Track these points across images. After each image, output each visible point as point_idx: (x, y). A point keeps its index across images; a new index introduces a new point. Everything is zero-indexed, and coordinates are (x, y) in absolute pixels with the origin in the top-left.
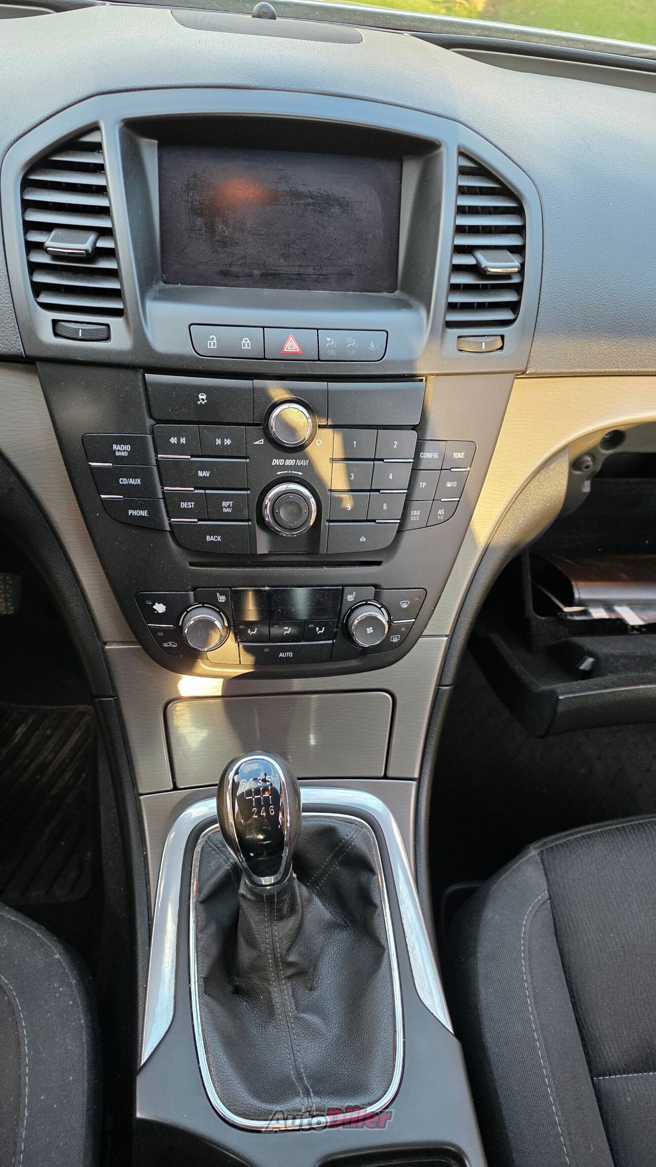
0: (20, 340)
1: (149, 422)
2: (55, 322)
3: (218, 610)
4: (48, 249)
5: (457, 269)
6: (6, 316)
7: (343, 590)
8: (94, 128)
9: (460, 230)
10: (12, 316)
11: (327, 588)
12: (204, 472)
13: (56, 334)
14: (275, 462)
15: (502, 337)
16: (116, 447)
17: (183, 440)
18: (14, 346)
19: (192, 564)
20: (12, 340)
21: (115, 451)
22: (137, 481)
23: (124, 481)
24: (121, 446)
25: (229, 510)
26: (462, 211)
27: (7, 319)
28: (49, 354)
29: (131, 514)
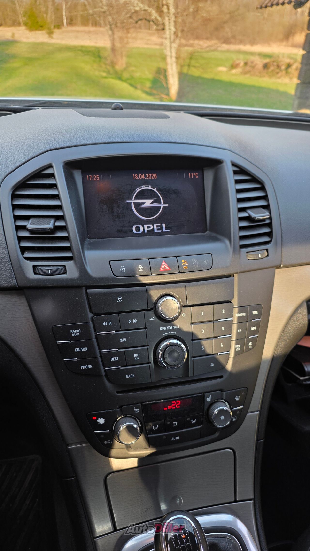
0: (15, 278)
1: (90, 315)
2: (34, 267)
3: (135, 417)
4: (29, 229)
5: (241, 219)
6: (7, 266)
7: (204, 395)
8: (50, 166)
9: (240, 200)
10: (10, 266)
11: (195, 395)
12: (123, 339)
13: (35, 273)
14: (162, 329)
15: (267, 250)
16: (72, 331)
17: (110, 323)
18: (11, 281)
19: (118, 392)
20: (10, 279)
21: (72, 333)
22: (85, 349)
23: (78, 350)
24: (75, 330)
25: (138, 359)
26: (239, 191)
27: (7, 268)
28: (32, 284)
29: (82, 368)
